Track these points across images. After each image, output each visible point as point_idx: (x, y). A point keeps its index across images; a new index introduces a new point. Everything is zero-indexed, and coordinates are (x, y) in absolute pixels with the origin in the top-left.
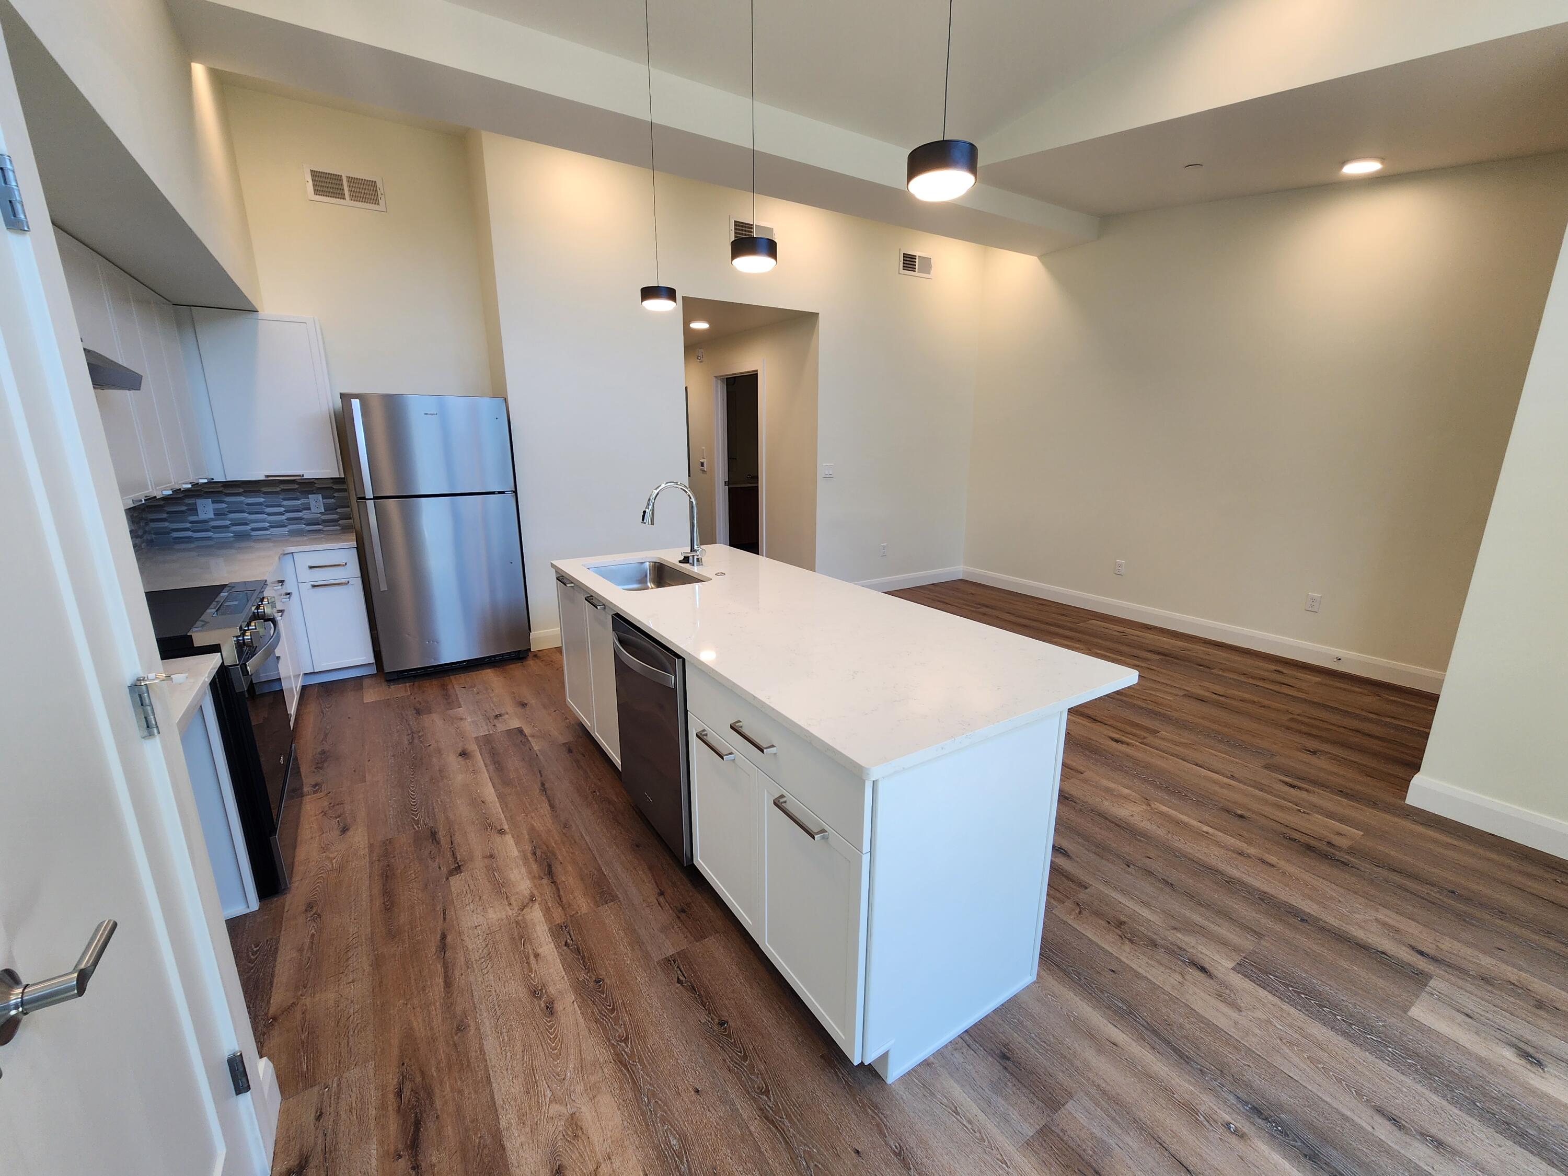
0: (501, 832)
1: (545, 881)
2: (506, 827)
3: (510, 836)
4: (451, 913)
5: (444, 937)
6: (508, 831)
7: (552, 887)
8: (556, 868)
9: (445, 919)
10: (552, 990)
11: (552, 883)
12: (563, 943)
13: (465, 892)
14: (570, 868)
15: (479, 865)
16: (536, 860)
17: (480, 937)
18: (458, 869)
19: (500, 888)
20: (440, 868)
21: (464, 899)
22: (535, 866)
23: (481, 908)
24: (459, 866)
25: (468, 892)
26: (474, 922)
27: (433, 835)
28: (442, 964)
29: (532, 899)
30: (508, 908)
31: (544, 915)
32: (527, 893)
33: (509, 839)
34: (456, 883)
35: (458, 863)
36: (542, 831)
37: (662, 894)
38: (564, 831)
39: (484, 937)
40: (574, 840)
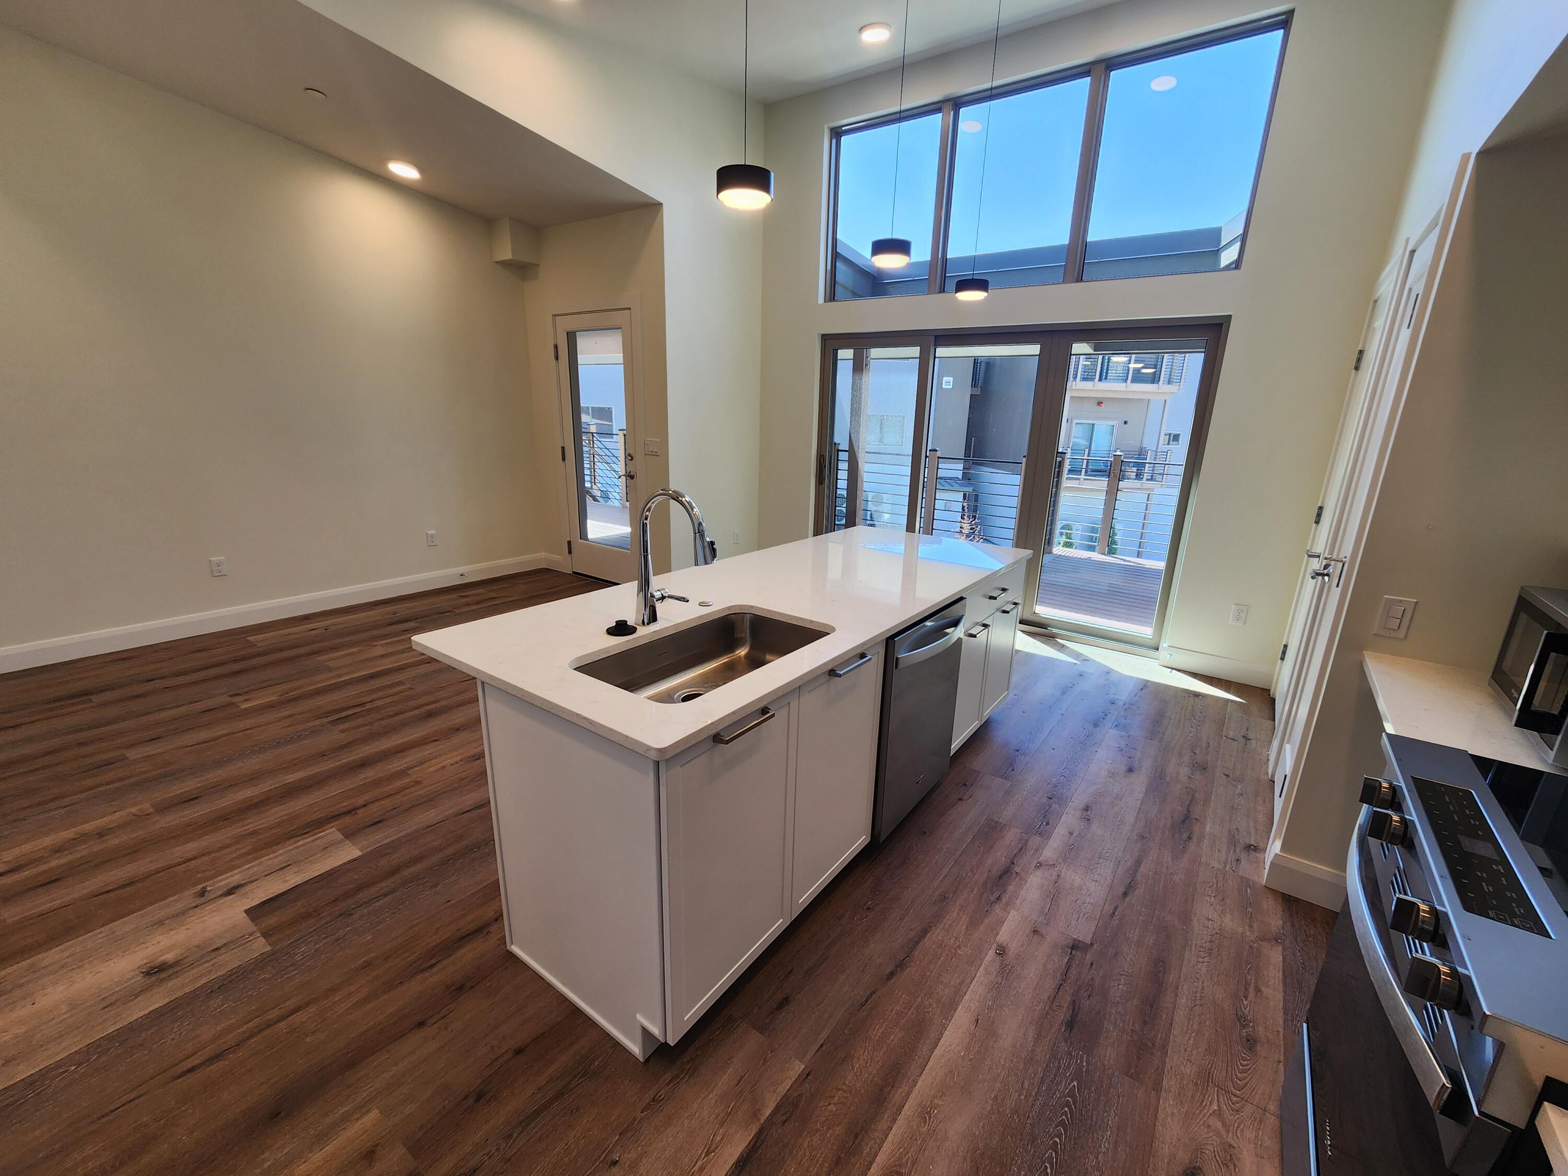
0: (1002, 951)
1: (1017, 869)
2: (991, 953)
3: (999, 937)
4: (1108, 908)
5: (1125, 894)
6: (994, 946)
7: (1017, 861)
8: (998, 871)
9: (1116, 908)
10: (1078, 813)
11: (1013, 864)
12: (1049, 826)
13: (1085, 916)
14: (990, 861)
15: (1053, 935)
16: (1005, 891)
17: (1098, 872)
18: (1076, 946)
19: (1054, 894)
20: (1092, 964)
21: (1090, 911)
22: (1011, 888)
23: (1082, 892)
24: (1073, 948)
25: (1082, 914)
26: (1095, 886)
27: (1070, 1024)
28: (1136, 878)
29: (1039, 865)
30: (1063, 875)
31: (1043, 849)
32: (1039, 873)
33: (1003, 936)
34: (1084, 933)
35: (1071, 954)
36: (967, 914)
37: (961, 799)
38: (951, 896)
39: (1095, 870)
40: (956, 879)
